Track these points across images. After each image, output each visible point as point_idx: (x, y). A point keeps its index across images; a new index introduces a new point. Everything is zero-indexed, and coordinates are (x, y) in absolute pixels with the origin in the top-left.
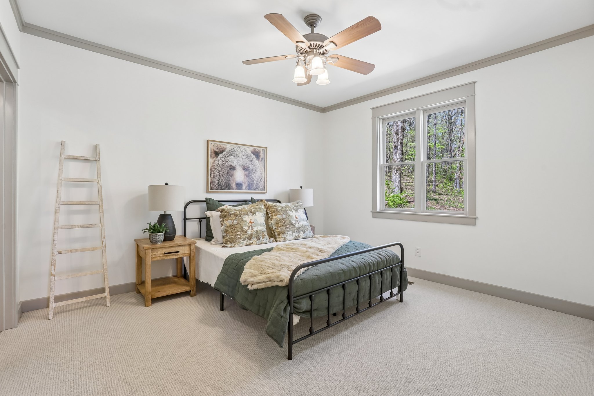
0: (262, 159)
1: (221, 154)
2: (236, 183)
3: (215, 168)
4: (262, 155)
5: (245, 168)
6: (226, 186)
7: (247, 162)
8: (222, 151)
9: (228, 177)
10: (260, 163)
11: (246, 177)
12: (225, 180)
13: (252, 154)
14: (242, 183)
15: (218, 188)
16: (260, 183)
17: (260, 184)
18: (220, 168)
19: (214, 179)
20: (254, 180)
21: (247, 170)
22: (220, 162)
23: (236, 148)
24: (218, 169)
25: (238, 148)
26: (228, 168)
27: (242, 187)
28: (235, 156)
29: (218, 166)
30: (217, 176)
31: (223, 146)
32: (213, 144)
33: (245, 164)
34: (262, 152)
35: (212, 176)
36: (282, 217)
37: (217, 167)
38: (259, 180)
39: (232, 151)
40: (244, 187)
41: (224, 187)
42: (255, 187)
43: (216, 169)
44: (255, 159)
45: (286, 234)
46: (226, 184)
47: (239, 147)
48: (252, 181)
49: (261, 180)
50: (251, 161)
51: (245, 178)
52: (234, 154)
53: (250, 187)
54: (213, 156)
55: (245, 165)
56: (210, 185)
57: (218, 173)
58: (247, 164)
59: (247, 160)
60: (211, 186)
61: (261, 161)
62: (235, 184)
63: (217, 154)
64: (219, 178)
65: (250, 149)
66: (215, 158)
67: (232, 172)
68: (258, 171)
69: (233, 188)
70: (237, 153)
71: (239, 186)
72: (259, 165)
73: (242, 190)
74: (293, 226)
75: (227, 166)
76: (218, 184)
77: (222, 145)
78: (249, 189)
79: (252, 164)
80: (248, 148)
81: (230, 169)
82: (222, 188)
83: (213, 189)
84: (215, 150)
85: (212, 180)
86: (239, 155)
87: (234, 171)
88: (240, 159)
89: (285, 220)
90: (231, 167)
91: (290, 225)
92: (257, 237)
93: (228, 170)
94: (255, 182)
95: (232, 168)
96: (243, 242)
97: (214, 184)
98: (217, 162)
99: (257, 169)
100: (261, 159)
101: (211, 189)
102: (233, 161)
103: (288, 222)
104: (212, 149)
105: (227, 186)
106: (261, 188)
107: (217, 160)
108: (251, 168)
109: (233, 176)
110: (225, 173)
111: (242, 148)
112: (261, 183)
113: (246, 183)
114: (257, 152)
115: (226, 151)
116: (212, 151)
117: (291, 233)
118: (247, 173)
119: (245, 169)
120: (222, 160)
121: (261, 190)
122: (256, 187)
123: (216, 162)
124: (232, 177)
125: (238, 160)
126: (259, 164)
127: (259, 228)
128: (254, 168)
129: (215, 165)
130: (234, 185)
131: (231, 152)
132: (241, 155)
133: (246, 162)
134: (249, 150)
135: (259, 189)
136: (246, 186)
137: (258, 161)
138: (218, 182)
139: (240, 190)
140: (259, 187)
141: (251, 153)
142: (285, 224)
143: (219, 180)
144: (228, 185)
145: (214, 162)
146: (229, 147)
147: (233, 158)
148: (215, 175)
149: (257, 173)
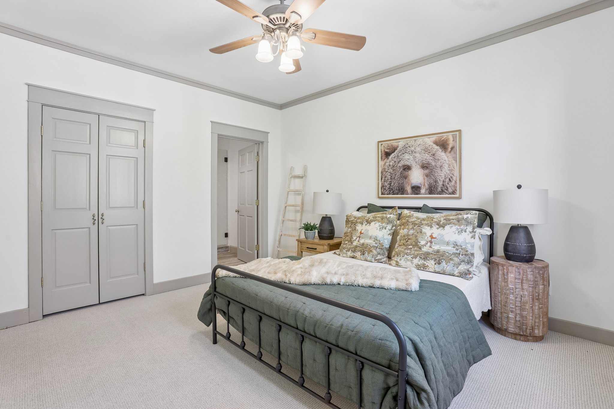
0: (452, 148)
1: (393, 154)
2: (412, 186)
3: (386, 170)
4: (451, 143)
5: (425, 165)
6: (399, 190)
7: (427, 157)
8: (394, 149)
9: (401, 179)
10: (449, 155)
11: (426, 178)
12: (398, 184)
13: (435, 145)
14: (419, 185)
15: (390, 193)
16: (448, 184)
17: (448, 186)
18: (392, 170)
19: (385, 183)
20: (439, 181)
21: (427, 167)
22: (392, 163)
23: (411, 142)
24: (389, 171)
25: (414, 142)
26: (401, 169)
27: (419, 191)
28: (410, 152)
29: (390, 168)
30: (388, 179)
31: (395, 144)
32: (383, 145)
33: (424, 160)
34: (451, 139)
35: (383, 180)
36: (408, 232)
37: (388, 169)
38: (447, 180)
39: (405, 147)
40: (423, 191)
41: (397, 191)
42: (439, 189)
43: (387, 172)
44: (440, 150)
45: (400, 256)
46: (399, 187)
47: (415, 140)
48: (436, 182)
49: (450, 180)
50: (434, 155)
51: (424, 179)
52: (409, 151)
53: (432, 190)
54: (384, 158)
55: (424, 162)
56: (381, 189)
57: (390, 176)
58: (426, 160)
59: (427, 155)
60: (382, 191)
61: (450, 152)
62: (410, 187)
63: (387, 154)
64: (390, 182)
65: (431, 138)
66: (386, 160)
67: (406, 173)
68: (446, 167)
69: (408, 192)
70: (413, 149)
71: (416, 189)
72: (446, 158)
73: (420, 194)
74: (418, 249)
75: (399, 166)
76: (390, 188)
77: (393, 144)
78: (431, 192)
79: (435, 159)
80: (427, 139)
81: (404, 169)
82: (394, 192)
83: (384, 194)
84: (386, 150)
85: (383, 185)
86: (415, 151)
87: (409, 172)
88: (417, 155)
89: (410, 237)
90: (405, 167)
91: (413, 246)
92: (361, 251)
93: (402, 172)
94: (441, 183)
95: (407, 168)
96: (347, 253)
97: (385, 189)
98: (389, 164)
99: (444, 165)
100: (449, 149)
101: (382, 194)
102: (407, 159)
103: (413, 240)
104: (383, 150)
105: (401, 191)
106: (450, 190)
107: (388, 161)
108: (433, 164)
109: (408, 178)
110: (397, 175)
111: (420, 141)
112: (450, 184)
113: (426, 185)
114: (443, 140)
115: (398, 149)
116: (383, 152)
117: (409, 257)
118: (427, 171)
119: (424, 167)
120: (394, 160)
121: (450, 194)
122: (442, 190)
123: (387, 164)
124: (406, 178)
125: (415, 157)
126: (448, 157)
127: (366, 241)
128: (439, 164)
129: (386, 167)
130: (409, 189)
131: (405, 150)
132: (418, 149)
133: (425, 158)
134: (429, 141)
135: (447, 192)
136: (426, 190)
137: (445, 153)
138: (390, 186)
139: (417, 194)
140: (447, 189)
141: (432, 144)
142: (408, 242)
143: (391, 184)
144: (402, 189)
145: (385, 164)
146: (401, 144)
147: (407, 156)
148: (386, 178)
149: (444, 170)
